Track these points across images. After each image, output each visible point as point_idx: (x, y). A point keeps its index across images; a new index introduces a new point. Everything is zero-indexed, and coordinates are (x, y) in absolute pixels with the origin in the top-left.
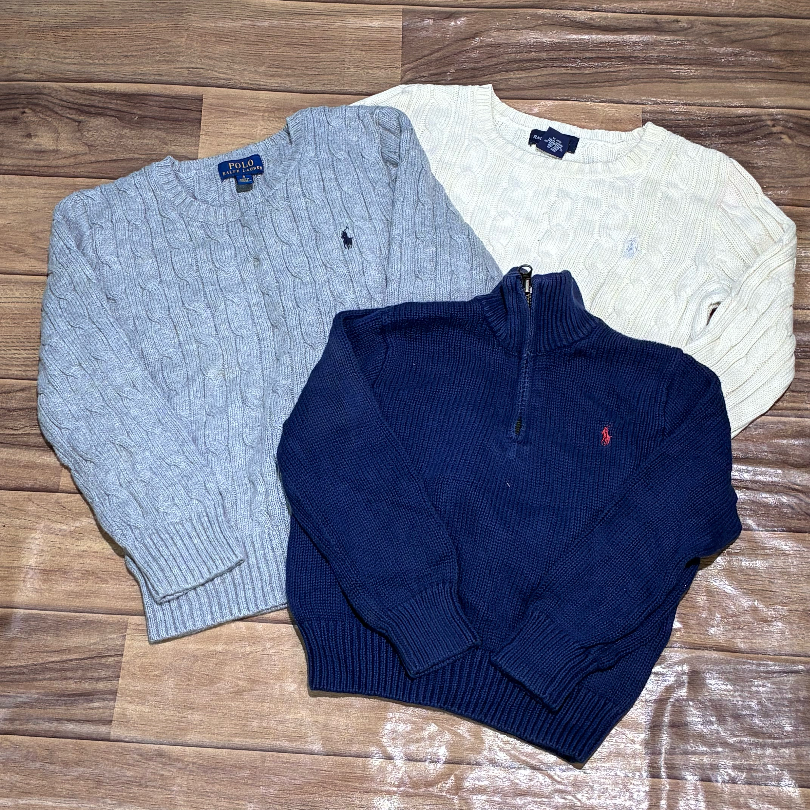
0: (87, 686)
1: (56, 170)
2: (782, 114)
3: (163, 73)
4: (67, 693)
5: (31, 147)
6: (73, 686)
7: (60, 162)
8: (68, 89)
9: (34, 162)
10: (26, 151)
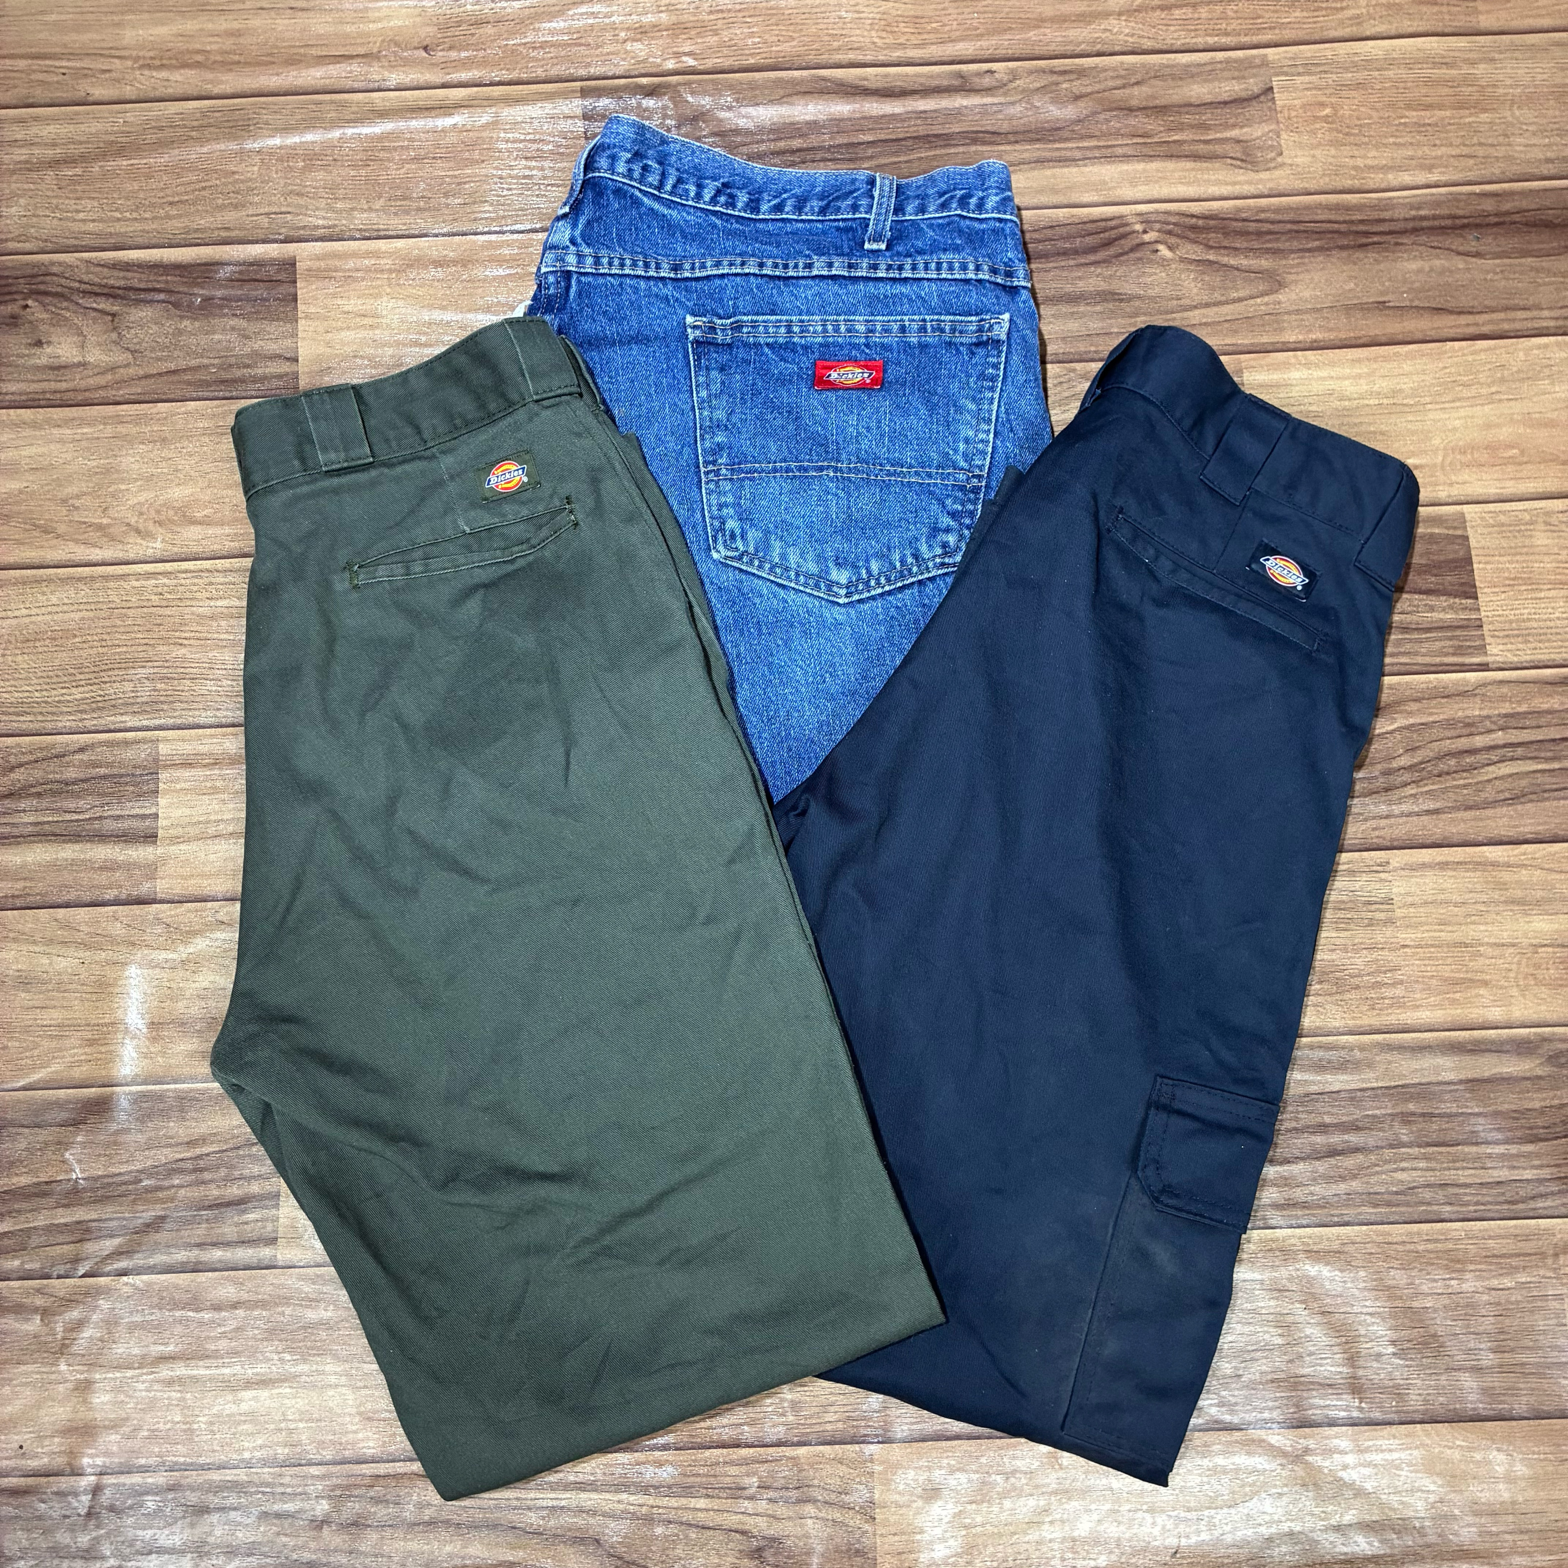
0: (235, 1191)
1: (87, 394)
2: (1157, 212)
3: (231, 225)
4: (207, 1203)
5: (44, 361)
6: (216, 1192)
7: (91, 381)
8: (88, 262)
9: (53, 386)
10: (38, 368)
